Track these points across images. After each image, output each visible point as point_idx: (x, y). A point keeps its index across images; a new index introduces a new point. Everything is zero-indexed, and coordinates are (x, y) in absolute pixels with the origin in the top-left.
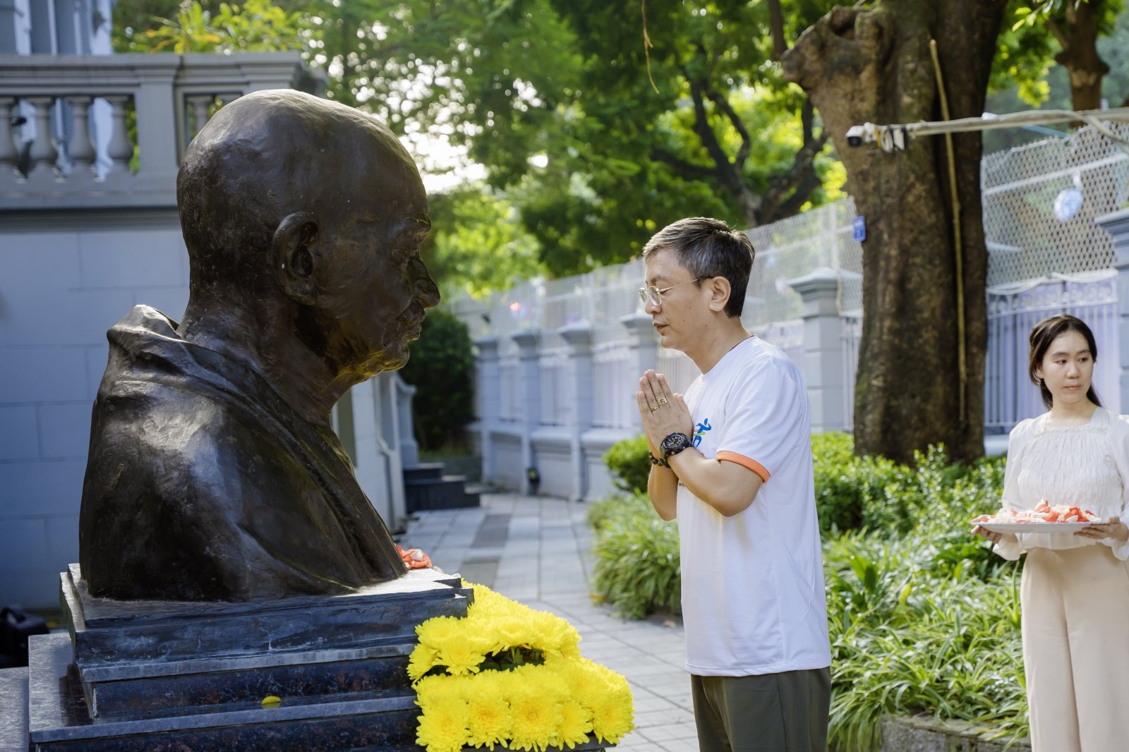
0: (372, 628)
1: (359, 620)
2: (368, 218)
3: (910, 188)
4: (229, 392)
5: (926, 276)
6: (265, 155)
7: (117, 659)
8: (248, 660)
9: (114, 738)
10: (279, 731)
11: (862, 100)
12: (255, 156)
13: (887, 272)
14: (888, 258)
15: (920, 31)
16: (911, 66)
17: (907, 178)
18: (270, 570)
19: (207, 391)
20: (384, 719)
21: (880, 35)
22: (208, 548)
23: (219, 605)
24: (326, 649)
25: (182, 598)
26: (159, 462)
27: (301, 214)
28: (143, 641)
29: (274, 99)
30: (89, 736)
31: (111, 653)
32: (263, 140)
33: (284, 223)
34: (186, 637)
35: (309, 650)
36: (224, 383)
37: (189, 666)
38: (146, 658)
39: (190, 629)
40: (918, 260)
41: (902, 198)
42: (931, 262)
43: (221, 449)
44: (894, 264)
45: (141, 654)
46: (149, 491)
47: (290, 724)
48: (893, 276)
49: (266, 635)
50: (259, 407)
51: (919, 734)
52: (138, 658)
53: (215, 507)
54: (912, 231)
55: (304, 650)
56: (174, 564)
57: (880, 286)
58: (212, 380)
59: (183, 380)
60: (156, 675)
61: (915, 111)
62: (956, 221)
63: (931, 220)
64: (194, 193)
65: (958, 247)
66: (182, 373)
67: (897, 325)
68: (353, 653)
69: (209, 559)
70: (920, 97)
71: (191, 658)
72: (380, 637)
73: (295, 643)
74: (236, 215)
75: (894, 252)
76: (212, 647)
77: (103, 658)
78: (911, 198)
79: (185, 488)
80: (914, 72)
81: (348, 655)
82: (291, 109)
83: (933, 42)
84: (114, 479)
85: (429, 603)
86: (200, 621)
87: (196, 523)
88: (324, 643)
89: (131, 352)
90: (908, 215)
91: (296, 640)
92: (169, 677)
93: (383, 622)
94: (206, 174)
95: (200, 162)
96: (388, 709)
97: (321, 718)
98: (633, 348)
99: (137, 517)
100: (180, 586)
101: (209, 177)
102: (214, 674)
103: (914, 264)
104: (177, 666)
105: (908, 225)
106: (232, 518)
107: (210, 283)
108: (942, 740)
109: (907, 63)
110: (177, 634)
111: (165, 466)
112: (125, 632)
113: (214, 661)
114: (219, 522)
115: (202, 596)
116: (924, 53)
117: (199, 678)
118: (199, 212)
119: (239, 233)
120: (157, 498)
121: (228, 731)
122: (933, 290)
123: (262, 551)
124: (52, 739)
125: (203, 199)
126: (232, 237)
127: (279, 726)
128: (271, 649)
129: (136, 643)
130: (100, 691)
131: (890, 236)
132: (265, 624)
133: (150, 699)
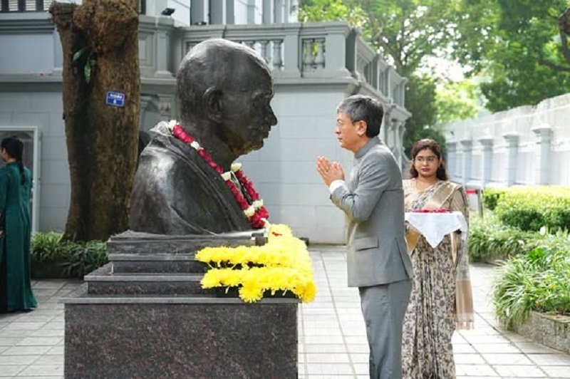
2: (243, 89)
4: (181, 155)
6: (204, 64)
7: (121, 253)
8: (169, 257)
18: (181, 224)
19: (172, 155)
22: (159, 214)
27: (214, 87)
28: (130, 247)
32: (204, 58)
33: (207, 91)
34: (146, 247)
35: (191, 255)
36: (179, 152)
37: (147, 257)
38: (131, 253)
45: (129, 252)
49: (175, 248)
51: (544, 320)
52: (127, 253)
53: (163, 199)
55: (189, 255)
58: (175, 151)
59: (165, 151)
60: (135, 259)
66: (166, 148)
73: (187, 252)
74: (193, 87)
76: (155, 251)
77: (116, 252)
79: (154, 191)
85: (239, 241)
86: (152, 241)
87: (155, 205)
92: (140, 260)
98: (507, 147)
104: (143, 257)
106: (169, 203)
108: (553, 324)
110: (142, 246)
112: (124, 243)
113: (156, 256)
114: (164, 205)
119: (194, 94)
123: (178, 217)
128: (177, 254)
129: (128, 248)
130: (115, 264)
132: (175, 245)
133: (132, 269)
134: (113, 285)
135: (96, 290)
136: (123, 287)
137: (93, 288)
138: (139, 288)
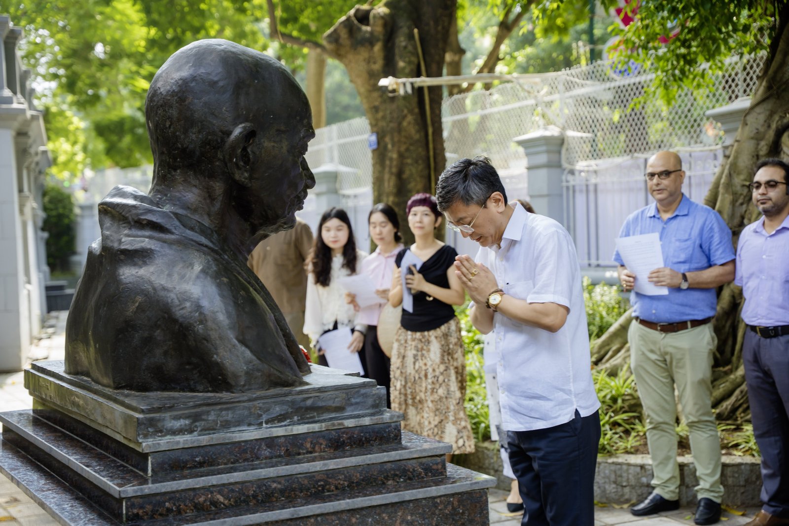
0: (327, 409)
1: (320, 404)
2: (283, 128)
3: (404, 117)
5: (414, 170)
6: (221, 83)
7: (165, 436)
8: (250, 434)
9: (173, 492)
10: (280, 483)
11: (375, 63)
12: (213, 84)
13: (391, 167)
14: (391, 159)
15: (408, 23)
16: (403, 44)
17: (403, 111)
18: (259, 370)
19: (192, 245)
20: (346, 472)
21: (385, 25)
22: (215, 356)
23: (225, 395)
24: (299, 424)
25: (193, 390)
26: (172, 295)
27: (248, 124)
28: (182, 422)
29: (220, 45)
30: (158, 491)
31: (161, 431)
32: (219, 73)
33: (238, 130)
34: (210, 418)
35: (289, 425)
36: (203, 240)
37: (212, 438)
38: (184, 434)
39: (212, 413)
40: (409, 161)
41: (400, 124)
42: (417, 162)
43: (219, 286)
44: (395, 163)
45: (181, 431)
46: (166, 316)
47: (287, 478)
48: (394, 170)
49: (261, 415)
50: (226, 257)
52: (178, 434)
53: (219, 327)
54: (405, 143)
55: (285, 426)
56: (187, 367)
57: (387, 176)
58: (195, 238)
59: (172, 237)
60: (191, 446)
61: (407, 71)
62: (430, 138)
63: (417, 137)
64: (167, 109)
65: (431, 153)
66: (172, 233)
67: (396, 200)
68: (316, 427)
69: (217, 364)
70: (410, 63)
71: (214, 433)
72: (333, 415)
73: (280, 421)
74: (200, 124)
75: (395, 156)
76: (226, 425)
77: (155, 435)
78: (405, 124)
79: (197, 314)
80: (405, 47)
81: (313, 429)
82: (233, 53)
83: (416, 31)
84: (133, 308)
86: (219, 407)
87: (206, 339)
88: (298, 420)
89: (130, 218)
90: (403, 134)
91: (280, 418)
92: (199, 447)
93: (334, 405)
94: (177, 95)
95: (172, 87)
96: (349, 465)
97: (306, 473)
99: (156, 334)
100: (192, 382)
101: (179, 97)
102: (227, 444)
103: (407, 163)
104: (204, 439)
105: (403, 139)
106: (232, 335)
107: (175, 170)
109: (401, 42)
110: (203, 417)
111: (178, 298)
112: (171, 416)
113: (229, 435)
114: (223, 338)
115: (210, 389)
116: (411, 37)
117: (218, 447)
118: (171, 122)
119: (200, 136)
120: (175, 321)
121: (247, 484)
122: (418, 179)
123: (254, 358)
124: (134, 495)
125: (174, 113)
126: (195, 139)
127: (279, 480)
128: (264, 425)
129: (177, 424)
130: (153, 458)
131: (393, 146)
132: (260, 408)
133: (186, 462)
134: (170, 499)
135: (141, 512)
136: (192, 501)
137: (135, 511)
138: (221, 499)
